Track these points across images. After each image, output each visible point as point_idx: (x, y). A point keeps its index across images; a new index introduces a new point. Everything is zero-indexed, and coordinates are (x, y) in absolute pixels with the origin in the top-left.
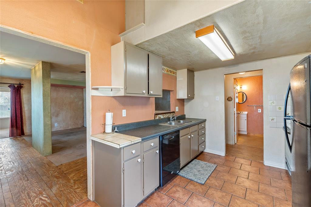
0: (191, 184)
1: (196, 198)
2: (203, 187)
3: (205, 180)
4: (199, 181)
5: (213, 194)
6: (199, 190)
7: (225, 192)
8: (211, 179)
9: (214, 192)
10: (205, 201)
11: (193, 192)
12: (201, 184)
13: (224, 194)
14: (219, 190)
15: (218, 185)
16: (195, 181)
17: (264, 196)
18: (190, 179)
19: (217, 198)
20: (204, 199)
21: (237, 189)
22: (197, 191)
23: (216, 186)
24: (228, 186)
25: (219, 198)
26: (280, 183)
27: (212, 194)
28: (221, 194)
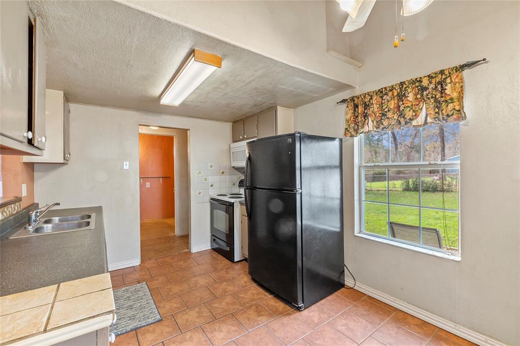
0: (143, 334)
1: (176, 344)
2: (164, 323)
3: (157, 312)
4: (151, 321)
5: (187, 320)
6: (164, 331)
7: (195, 307)
8: (162, 306)
9: (185, 317)
10: (191, 337)
11: (162, 342)
12: (156, 322)
13: (197, 309)
14: (187, 310)
15: (178, 305)
16: (144, 326)
17: (225, 283)
18: (132, 330)
19: (197, 320)
20: (187, 335)
21: (200, 293)
22: (165, 334)
23: (178, 308)
24: (189, 298)
25: (198, 317)
26: (221, 264)
27: (186, 322)
28: (194, 312)
